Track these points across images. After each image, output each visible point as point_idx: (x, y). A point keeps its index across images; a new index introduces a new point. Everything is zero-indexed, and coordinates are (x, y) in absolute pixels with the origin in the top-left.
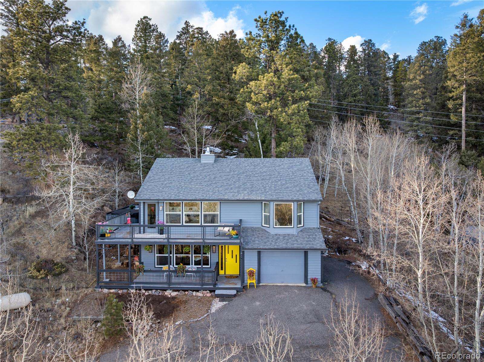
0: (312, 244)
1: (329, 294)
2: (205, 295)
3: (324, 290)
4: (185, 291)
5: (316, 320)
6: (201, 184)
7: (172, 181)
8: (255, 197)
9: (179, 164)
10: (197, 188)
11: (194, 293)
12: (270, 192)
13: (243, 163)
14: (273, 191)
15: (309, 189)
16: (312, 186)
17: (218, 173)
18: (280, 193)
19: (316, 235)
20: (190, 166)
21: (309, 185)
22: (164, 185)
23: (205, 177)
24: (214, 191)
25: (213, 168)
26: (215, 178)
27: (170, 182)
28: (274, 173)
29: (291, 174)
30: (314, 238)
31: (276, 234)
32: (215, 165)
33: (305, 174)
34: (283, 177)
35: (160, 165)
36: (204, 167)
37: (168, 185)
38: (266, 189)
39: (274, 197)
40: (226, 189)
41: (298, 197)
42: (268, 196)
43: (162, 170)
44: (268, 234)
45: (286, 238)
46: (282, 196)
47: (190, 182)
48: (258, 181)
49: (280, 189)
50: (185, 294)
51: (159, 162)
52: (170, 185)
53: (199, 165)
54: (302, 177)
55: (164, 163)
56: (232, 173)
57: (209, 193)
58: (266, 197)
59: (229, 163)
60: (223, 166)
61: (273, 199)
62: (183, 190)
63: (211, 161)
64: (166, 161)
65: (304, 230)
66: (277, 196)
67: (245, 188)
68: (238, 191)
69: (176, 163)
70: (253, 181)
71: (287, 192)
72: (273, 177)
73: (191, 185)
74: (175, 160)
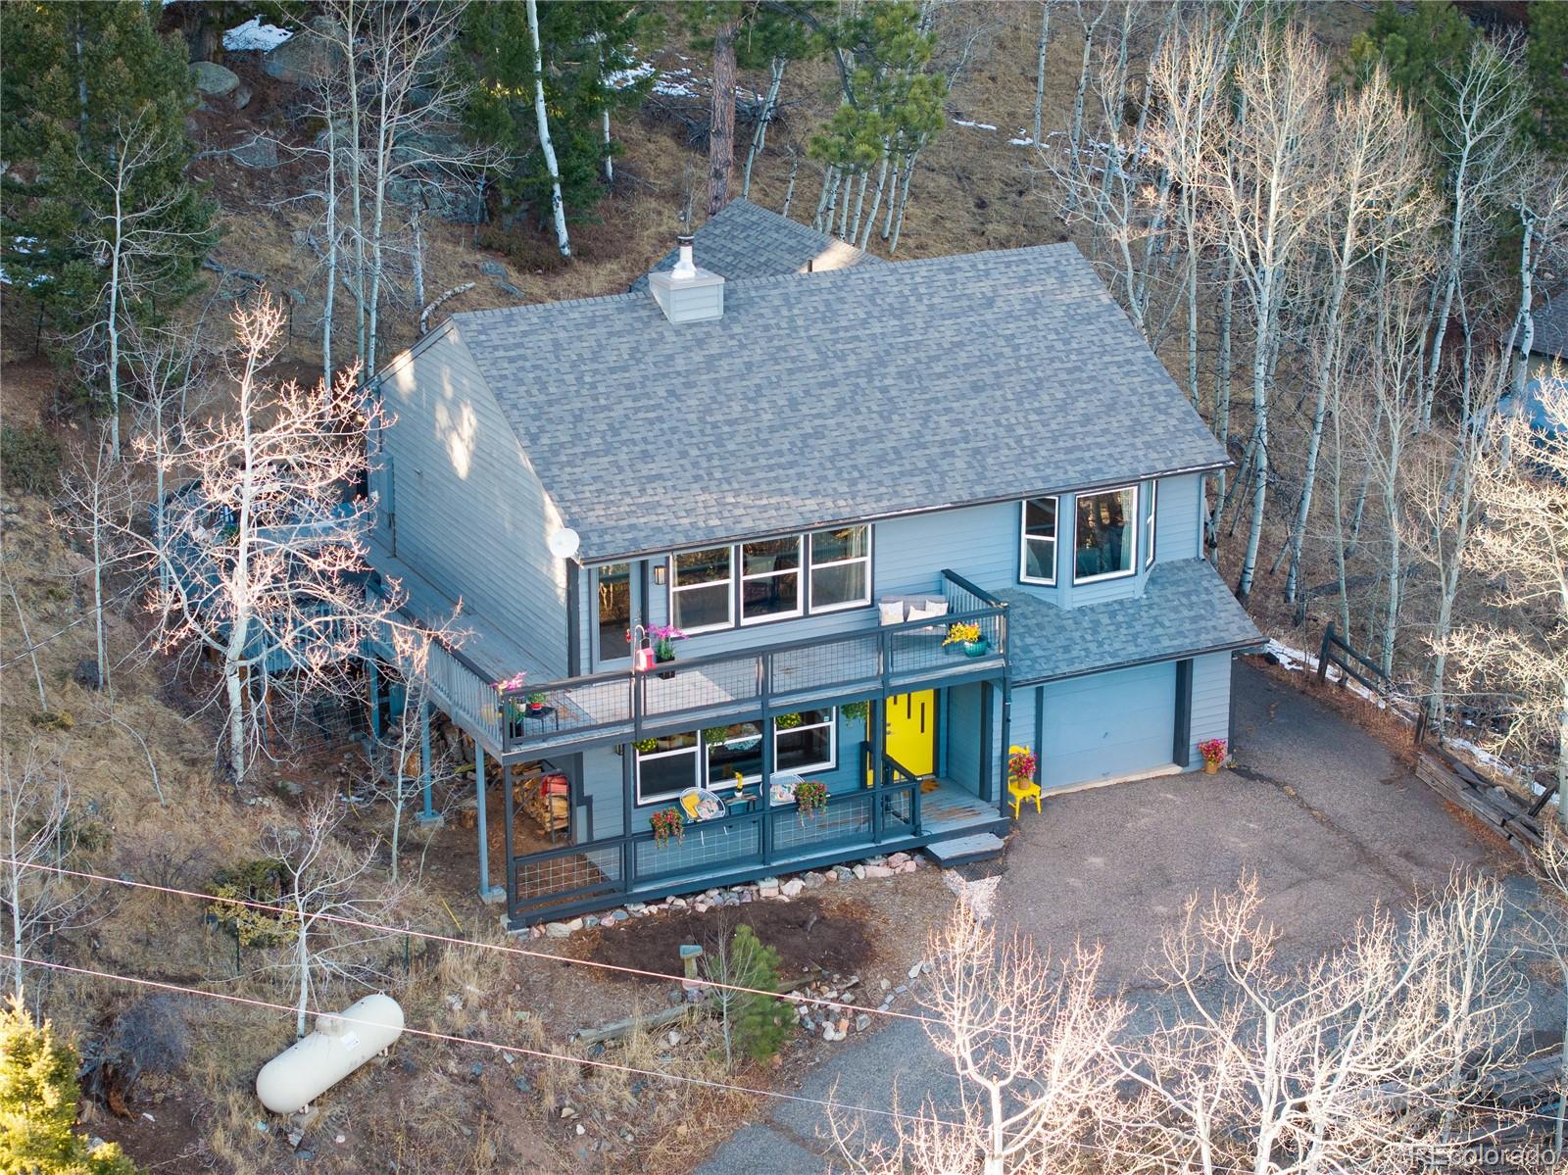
0: (1214, 628)
1: (1271, 786)
2: (898, 871)
3: (1245, 773)
4: (823, 869)
5: (1304, 876)
6: (765, 443)
7: (643, 447)
8: (1009, 484)
9: (580, 338)
10: (771, 468)
11: (859, 870)
12: (1043, 453)
13: (840, 306)
14: (1049, 445)
15: (1163, 417)
16: (1162, 399)
17: (785, 377)
18: (1078, 448)
19: (1206, 589)
20: (642, 349)
21: (1151, 396)
22: (627, 468)
23: (751, 406)
24: (845, 476)
25: (742, 346)
26: (793, 404)
27: (637, 449)
28: (994, 344)
29: (1059, 346)
30: (1209, 603)
31: (1080, 609)
32: (737, 329)
33: (1108, 340)
34: (1037, 362)
35: (511, 360)
36: (700, 343)
37: (645, 470)
38: (1019, 440)
39: (1071, 474)
40: (881, 460)
41: (1149, 463)
42: (1049, 471)
43: (543, 387)
44: (1052, 612)
45: (1120, 618)
46: (1096, 465)
47: (713, 438)
48: (965, 402)
49: (1069, 431)
50: (828, 882)
51: (483, 337)
52: (650, 466)
53: (670, 337)
54: (1107, 359)
55: (511, 341)
56: (838, 369)
57: (835, 489)
58: (1045, 479)
59: (785, 312)
60: (774, 332)
61: (1073, 482)
62: (725, 487)
63: (713, 309)
64: (511, 330)
65: (1158, 577)
66: (1078, 468)
67: (943, 443)
68: (932, 464)
69: (562, 335)
70: (948, 405)
71: (1099, 440)
72: (1001, 367)
73: (733, 453)
74: (547, 319)
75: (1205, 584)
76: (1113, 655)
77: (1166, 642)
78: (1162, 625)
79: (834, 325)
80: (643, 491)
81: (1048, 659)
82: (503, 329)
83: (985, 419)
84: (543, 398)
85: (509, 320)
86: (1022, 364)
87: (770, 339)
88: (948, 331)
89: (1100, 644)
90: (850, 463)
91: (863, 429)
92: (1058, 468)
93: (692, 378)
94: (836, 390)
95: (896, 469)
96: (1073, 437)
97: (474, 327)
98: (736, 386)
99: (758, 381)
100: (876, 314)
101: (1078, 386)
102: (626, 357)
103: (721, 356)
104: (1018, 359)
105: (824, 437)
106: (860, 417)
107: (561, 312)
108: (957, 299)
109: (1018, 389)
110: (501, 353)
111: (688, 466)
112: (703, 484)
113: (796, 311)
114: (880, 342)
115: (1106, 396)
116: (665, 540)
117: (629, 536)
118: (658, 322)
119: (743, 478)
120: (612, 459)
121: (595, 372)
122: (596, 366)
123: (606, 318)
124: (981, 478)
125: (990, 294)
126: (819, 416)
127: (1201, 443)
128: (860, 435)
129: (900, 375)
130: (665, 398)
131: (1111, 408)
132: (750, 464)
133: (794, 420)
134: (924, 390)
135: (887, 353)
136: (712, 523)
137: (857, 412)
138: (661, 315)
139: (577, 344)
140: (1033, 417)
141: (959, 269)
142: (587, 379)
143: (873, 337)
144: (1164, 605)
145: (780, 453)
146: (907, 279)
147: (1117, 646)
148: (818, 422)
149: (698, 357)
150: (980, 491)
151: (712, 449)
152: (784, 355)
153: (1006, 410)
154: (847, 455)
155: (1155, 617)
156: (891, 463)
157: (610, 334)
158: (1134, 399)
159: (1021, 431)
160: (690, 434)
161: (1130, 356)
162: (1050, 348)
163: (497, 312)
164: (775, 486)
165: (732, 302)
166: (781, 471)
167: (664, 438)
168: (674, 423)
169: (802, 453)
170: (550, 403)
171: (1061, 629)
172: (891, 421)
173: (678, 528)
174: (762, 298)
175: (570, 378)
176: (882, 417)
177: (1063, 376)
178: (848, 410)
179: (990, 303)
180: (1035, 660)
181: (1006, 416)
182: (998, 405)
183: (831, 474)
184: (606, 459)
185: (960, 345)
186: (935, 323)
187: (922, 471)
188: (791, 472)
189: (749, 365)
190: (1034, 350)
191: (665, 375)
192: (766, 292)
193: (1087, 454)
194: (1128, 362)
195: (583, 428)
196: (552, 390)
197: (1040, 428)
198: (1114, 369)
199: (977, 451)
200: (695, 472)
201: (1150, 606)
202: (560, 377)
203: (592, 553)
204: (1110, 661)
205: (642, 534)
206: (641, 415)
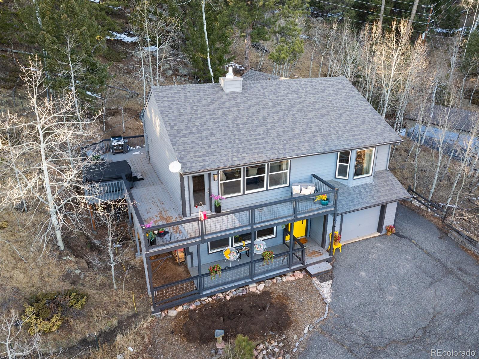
1: (408, 240)
2: (297, 278)
3: (398, 235)
4: (271, 278)
5: (432, 280)
6: (254, 131)
7: (211, 131)
8: (336, 146)
9: (194, 96)
10: (256, 140)
11: (284, 279)
12: (346, 136)
13: (279, 90)
14: (347, 134)
15: (380, 126)
16: (378, 120)
17: (261, 110)
18: (356, 135)
19: (391, 180)
20: (215, 99)
21: (375, 119)
22: (205, 139)
23: (250, 119)
24: (282, 143)
25: (248, 100)
26: (264, 118)
27: (209, 132)
28: (326, 103)
29: (345, 104)
30: (392, 184)
31: (355, 187)
32: (246, 95)
33: (359, 103)
34: (339, 108)
35: (169, 101)
36: (234, 99)
37: (211, 139)
38: (337, 132)
39: (355, 143)
40: (294, 137)
41: (378, 140)
42: (348, 142)
43: (179, 110)
44: (346, 188)
45: (367, 190)
46: (363, 141)
47: (236, 129)
48: (319, 119)
49: (352, 129)
50: (273, 283)
51: (160, 94)
52: (213, 138)
53: (225, 96)
54: (360, 108)
55: (170, 95)
56: (279, 108)
57: (278, 147)
58: (347, 145)
59: (262, 91)
60: (258, 96)
61: (356, 146)
62: (240, 146)
63: (239, 89)
64: (171, 92)
65: (376, 175)
66: (357, 141)
67: (313, 132)
68: (310, 139)
69: (188, 94)
70: (314, 120)
71: (362, 132)
72: (329, 109)
73: (243, 134)
74: (184, 89)
75: (390, 178)
76: (367, 203)
77: (383, 198)
78: (380, 192)
79: (277, 95)
80: (209, 147)
81: (347, 204)
82: (168, 91)
83: (326, 125)
84: (178, 114)
85: (171, 89)
86: (335, 109)
87: (257, 98)
88: (312, 98)
89: (363, 199)
90: (283, 138)
91: (287, 127)
92: (351, 141)
93: (231, 109)
94: (278, 114)
95: (298, 141)
96: (354, 131)
97: (158, 90)
98: (245, 112)
99: (253, 111)
100: (290, 93)
101: (353, 116)
102: (209, 102)
103: (241, 103)
104: (334, 107)
105: (274, 129)
106: (286, 123)
107: (189, 88)
108: (314, 89)
109: (335, 116)
110: (166, 99)
111: (227, 138)
112: (232, 145)
113: (265, 91)
114: (291, 100)
115: (361, 119)
116: (215, 166)
117: (202, 164)
118: (222, 92)
119: (246, 143)
120: (200, 135)
121: (198, 106)
122: (198, 104)
123: (204, 90)
124: (327, 144)
125: (323, 89)
126: (273, 122)
127: (393, 134)
128: (286, 129)
129: (298, 111)
130: (221, 115)
131: (363, 122)
132: (249, 138)
133: (264, 124)
134: (306, 115)
135: (294, 104)
136: (234, 159)
137: (285, 121)
138: (223, 90)
139: (193, 97)
140: (341, 125)
141: (314, 81)
142: (195, 108)
143: (289, 99)
144: (379, 185)
145: (259, 134)
146: (299, 83)
147: (368, 200)
148: (272, 124)
149: (233, 103)
150: (327, 149)
151: (236, 132)
152: (261, 103)
153: (332, 122)
154: (282, 136)
155: (378, 189)
156: (297, 139)
157: (205, 95)
158: (370, 120)
159: (337, 129)
160: (229, 127)
161: (366, 108)
162: (343, 104)
163: (167, 86)
164: (257, 146)
165: (245, 87)
166: (260, 141)
167: (219, 128)
168: (223, 124)
169: (267, 135)
170: (180, 116)
171: (350, 194)
172: (296, 125)
173: (221, 161)
174: (255, 86)
175: (189, 108)
176: (293, 123)
177: (348, 113)
178: (282, 121)
179: (324, 91)
180: (343, 205)
181: (333, 124)
182: (329, 121)
183: (277, 142)
184: (198, 135)
185: (316, 102)
186: (308, 96)
187: (307, 142)
188: (263, 141)
189: (250, 106)
190: (338, 105)
191: (222, 108)
192: (256, 85)
193: (359, 137)
194: (366, 109)
195: (190, 124)
196: (181, 111)
197: (343, 128)
198: (362, 111)
199: (324, 135)
200: (229, 140)
201: (375, 186)
202: (185, 107)
203: (187, 171)
204: (367, 205)
205: (207, 163)
206: (212, 120)
